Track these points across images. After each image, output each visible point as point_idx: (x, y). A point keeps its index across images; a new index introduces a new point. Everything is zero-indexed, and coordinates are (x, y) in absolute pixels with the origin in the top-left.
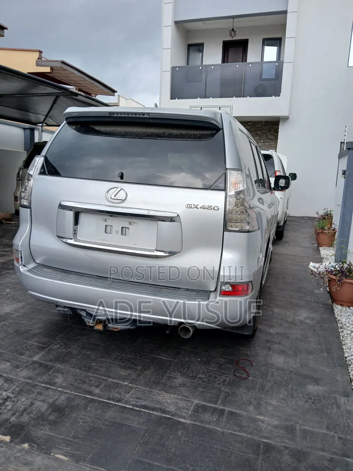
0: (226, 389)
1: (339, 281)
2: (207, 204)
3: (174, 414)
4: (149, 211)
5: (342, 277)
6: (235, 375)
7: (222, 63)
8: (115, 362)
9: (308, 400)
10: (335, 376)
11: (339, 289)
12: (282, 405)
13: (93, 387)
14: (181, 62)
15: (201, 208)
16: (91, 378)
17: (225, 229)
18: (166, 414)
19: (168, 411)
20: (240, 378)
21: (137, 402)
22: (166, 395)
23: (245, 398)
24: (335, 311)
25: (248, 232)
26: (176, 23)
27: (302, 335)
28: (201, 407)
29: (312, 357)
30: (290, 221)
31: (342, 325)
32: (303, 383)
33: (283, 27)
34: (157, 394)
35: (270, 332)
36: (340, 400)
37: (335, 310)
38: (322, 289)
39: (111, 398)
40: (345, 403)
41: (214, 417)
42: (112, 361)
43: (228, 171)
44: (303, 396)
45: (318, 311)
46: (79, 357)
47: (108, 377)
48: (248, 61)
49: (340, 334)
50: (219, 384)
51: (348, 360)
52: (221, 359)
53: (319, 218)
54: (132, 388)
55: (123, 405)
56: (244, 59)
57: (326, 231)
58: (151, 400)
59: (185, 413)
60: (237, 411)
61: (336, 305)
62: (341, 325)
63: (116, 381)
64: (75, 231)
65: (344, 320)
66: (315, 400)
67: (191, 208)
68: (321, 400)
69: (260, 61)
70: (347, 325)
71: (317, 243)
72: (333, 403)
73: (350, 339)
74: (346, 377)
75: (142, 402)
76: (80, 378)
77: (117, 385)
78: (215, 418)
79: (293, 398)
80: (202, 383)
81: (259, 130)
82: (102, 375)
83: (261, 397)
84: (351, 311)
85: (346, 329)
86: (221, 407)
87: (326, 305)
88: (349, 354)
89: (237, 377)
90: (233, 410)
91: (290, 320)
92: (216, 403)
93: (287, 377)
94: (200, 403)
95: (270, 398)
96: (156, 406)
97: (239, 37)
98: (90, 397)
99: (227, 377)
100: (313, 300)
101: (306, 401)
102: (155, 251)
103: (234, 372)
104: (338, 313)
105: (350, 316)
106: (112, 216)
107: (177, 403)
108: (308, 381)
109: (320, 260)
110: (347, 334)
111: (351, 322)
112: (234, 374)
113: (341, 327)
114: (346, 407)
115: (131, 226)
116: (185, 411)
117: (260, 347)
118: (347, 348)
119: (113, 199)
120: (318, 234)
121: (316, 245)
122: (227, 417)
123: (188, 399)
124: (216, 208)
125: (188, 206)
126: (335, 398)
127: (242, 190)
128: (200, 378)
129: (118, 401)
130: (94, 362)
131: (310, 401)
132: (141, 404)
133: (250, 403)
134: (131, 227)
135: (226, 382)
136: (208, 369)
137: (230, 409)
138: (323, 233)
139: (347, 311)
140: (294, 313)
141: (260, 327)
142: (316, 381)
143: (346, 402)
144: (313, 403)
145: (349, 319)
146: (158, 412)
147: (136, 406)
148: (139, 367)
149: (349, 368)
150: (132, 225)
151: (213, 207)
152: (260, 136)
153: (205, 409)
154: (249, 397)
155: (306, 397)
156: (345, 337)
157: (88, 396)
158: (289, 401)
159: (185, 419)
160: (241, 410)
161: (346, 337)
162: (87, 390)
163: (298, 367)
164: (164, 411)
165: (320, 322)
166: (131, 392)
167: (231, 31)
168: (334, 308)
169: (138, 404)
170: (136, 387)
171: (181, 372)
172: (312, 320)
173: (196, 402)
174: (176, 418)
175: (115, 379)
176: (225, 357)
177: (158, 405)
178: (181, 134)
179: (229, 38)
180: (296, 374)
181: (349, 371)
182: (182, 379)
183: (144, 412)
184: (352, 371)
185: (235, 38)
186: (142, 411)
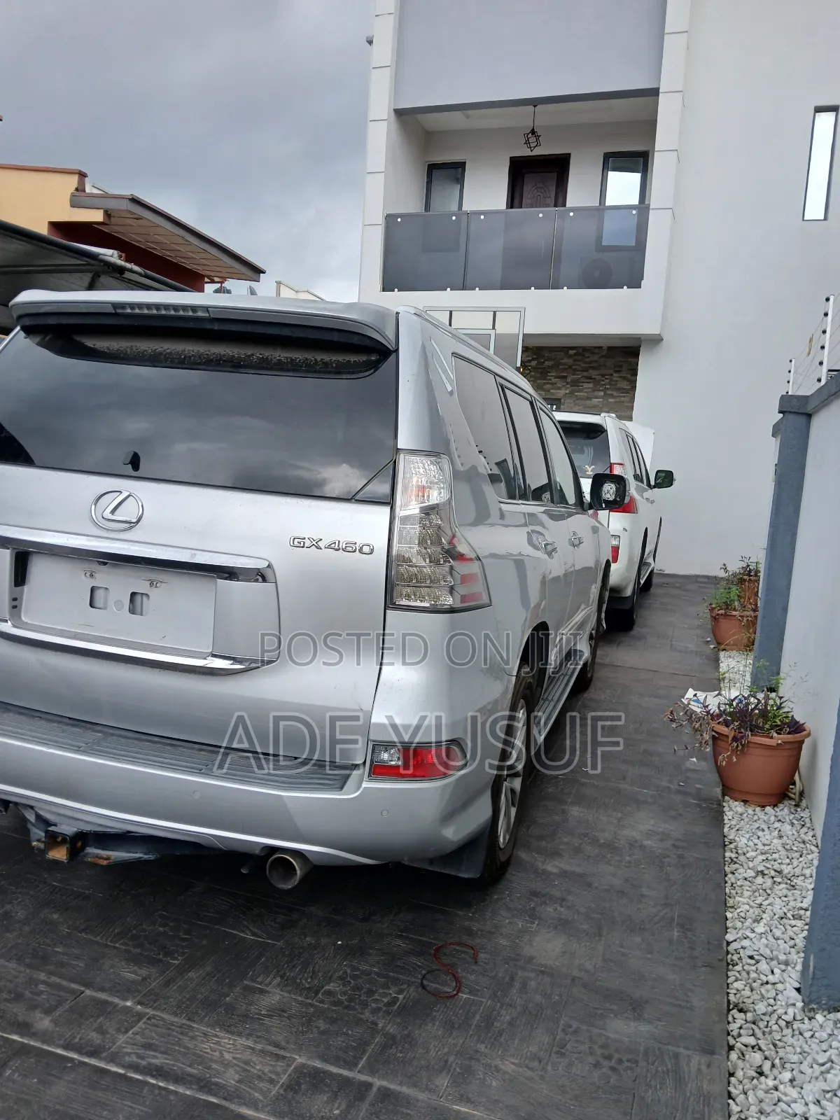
0: (390, 1025)
1: (735, 739)
2: (344, 538)
3: (229, 1095)
4: (193, 552)
5: (742, 730)
6: (424, 987)
7: (507, 208)
8: (117, 945)
9: (602, 1060)
10: (690, 994)
11: (735, 760)
12: (529, 1073)
13: (37, 1011)
14: (411, 204)
15: (329, 547)
16: (42, 987)
17: (390, 603)
18: (210, 1092)
19: (216, 1084)
20: (436, 994)
21: (142, 1057)
22: (226, 1040)
23: (433, 1053)
24: (725, 817)
25: (452, 611)
26: (400, 113)
27: (627, 880)
28: (309, 1077)
29: (638, 939)
30: (661, 586)
31: (737, 855)
32: (599, 1012)
33: (649, 127)
34: (201, 1035)
35: (544, 871)
36: (688, 1064)
37: (727, 813)
38: (695, 759)
39: (77, 1043)
40: (699, 1070)
41: (336, 1105)
42: (111, 941)
43: (402, 456)
44: (590, 1048)
45: (681, 815)
46: (27, 929)
47: (88, 985)
48: (568, 205)
49: (727, 879)
50: (375, 1011)
51: (733, 952)
52: (399, 942)
53: (728, 580)
54: (140, 1016)
55: (102, 1065)
56: (560, 200)
57: (734, 613)
58: (180, 1052)
59: (261, 1091)
60: (404, 1089)
61: (731, 801)
62: (733, 855)
63: (103, 996)
64: (15, 599)
65: (744, 841)
66: (620, 1061)
67: (303, 547)
68: (636, 1062)
69: (598, 205)
70: (748, 855)
71: (715, 642)
72: (668, 1070)
73: (749, 893)
74: (718, 998)
75: (155, 1057)
76: (11, 986)
77: (103, 1008)
78: (338, 1108)
79: (563, 1055)
80: (329, 1009)
81: (594, 368)
82: (71, 980)
83: (477, 1051)
84: (766, 818)
85: (745, 866)
86: (363, 1078)
87: (705, 800)
88: (737, 933)
89: (429, 992)
90: (392, 1087)
91: (604, 837)
92: (351, 1065)
93: (560, 996)
94: (309, 1063)
95: (500, 1053)
96: (189, 1069)
97: (546, 149)
98: (21, 1040)
99: (401, 992)
100: (674, 787)
101: (597, 1065)
102: (210, 658)
103: (424, 977)
104: (734, 822)
105: (763, 830)
106: (105, 564)
107: (247, 1063)
108: (615, 1007)
109: (715, 684)
110: (746, 879)
111: (760, 847)
112: (422, 983)
113: (732, 860)
114: (699, 1084)
115: (155, 590)
116: (264, 1085)
117: (508, 909)
118: (736, 916)
119: (109, 520)
120: (715, 619)
121: (712, 646)
122: (372, 1105)
123: (282, 1053)
124: (366, 549)
125: (296, 543)
126: (677, 1056)
127: (437, 504)
128: (330, 993)
129: (92, 1054)
130: (62, 943)
131: (606, 1063)
132: (149, 1064)
133: (444, 1066)
134: (153, 593)
135: (396, 1007)
136: (358, 969)
137: (384, 1083)
138: (728, 617)
139: (756, 817)
140: (619, 820)
141: (523, 855)
142: (636, 1008)
143: (704, 1068)
144: (613, 1069)
145: (759, 838)
146: (190, 1088)
147: (136, 1068)
148: (176, 959)
149: (730, 974)
150: (156, 587)
151: (357, 545)
152: (596, 382)
153: (316, 1080)
154: (446, 1050)
155: (599, 1051)
156: (737, 888)
157: (15, 1037)
158: (550, 1064)
159: (257, 1109)
160: (415, 1085)
161: (741, 886)
162: (20, 1019)
163: (595, 967)
164: (205, 1085)
165: (680, 844)
166: (135, 1029)
167: (528, 134)
168: (726, 809)
169: (144, 1063)
170: (153, 1015)
171: (282, 977)
172: (661, 840)
173: (300, 1060)
174: (233, 1107)
175: (102, 990)
176: (411, 936)
177: (194, 1068)
178: (292, 360)
179: (525, 152)
180: (585, 986)
181: (730, 980)
182: (281, 995)
183: (153, 1085)
184: (736, 981)
185: (538, 152)
186: (148, 1083)
